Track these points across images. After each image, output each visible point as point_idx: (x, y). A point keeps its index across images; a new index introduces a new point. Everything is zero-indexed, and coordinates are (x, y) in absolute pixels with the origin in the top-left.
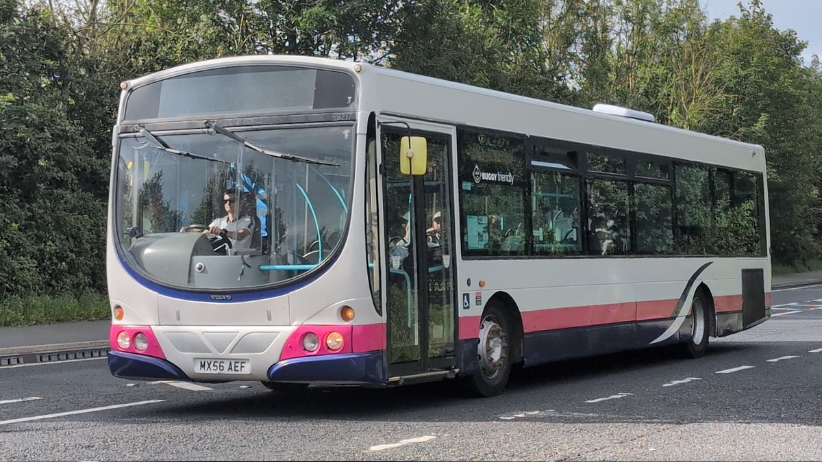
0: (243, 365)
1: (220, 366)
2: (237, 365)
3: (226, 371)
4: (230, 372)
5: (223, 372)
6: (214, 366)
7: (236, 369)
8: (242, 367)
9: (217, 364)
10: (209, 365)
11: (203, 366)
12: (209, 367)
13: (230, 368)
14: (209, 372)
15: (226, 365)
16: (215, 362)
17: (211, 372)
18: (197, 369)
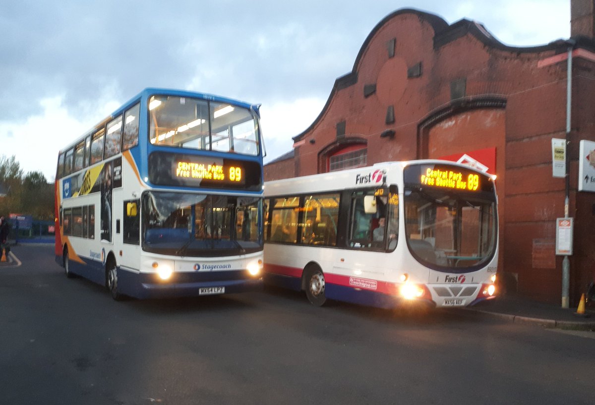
2: (459, 301)
3: (455, 304)
4: (457, 305)
7: (459, 303)
8: (461, 302)
9: (452, 301)
11: (446, 303)
12: (449, 303)
13: (457, 303)
15: (455, 301)
16: (450, 301)
17: (450, 305)
18: (444, 304)
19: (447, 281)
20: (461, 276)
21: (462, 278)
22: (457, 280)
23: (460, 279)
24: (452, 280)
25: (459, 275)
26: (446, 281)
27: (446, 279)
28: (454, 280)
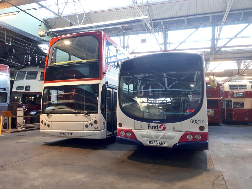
0: (164, 143)
1: (156, 143)
2: (162, 143)
3: (158, 145)
4: (160, 145)
5: (157, 145)
6: (154, 143)
7: (162, 144)
8: (164, 144)
9: (155, 142)
10: (152, 142)
11: (150, 142)
12: (152, 143)
13: (160, 144)
14: (152, 144)
15: (158, 142)
16: (154, 142)
17: (153, 144)
18: (148, 143)
19: (150, 128)
20: (162, 125)
21: (162, 127)
22: (159, 128)
23: (160, 127)
24: (153, 128)
25: (159, 125)
26: (148, 128)
27: (148, 127)
28: (156, 128)
